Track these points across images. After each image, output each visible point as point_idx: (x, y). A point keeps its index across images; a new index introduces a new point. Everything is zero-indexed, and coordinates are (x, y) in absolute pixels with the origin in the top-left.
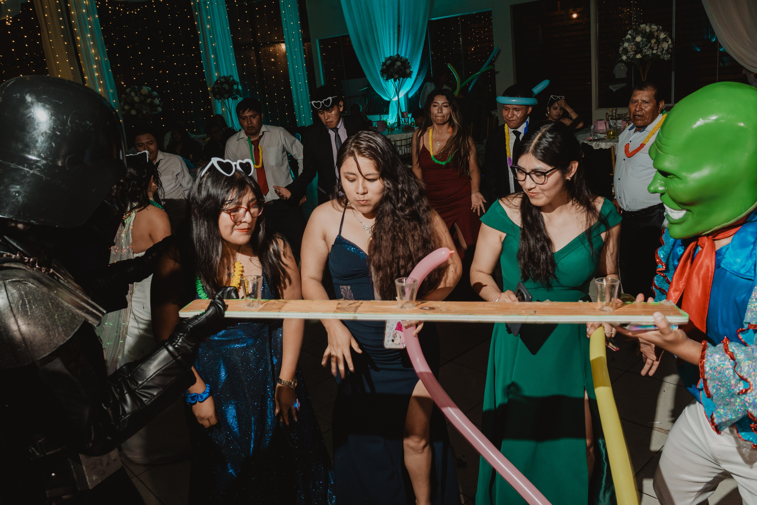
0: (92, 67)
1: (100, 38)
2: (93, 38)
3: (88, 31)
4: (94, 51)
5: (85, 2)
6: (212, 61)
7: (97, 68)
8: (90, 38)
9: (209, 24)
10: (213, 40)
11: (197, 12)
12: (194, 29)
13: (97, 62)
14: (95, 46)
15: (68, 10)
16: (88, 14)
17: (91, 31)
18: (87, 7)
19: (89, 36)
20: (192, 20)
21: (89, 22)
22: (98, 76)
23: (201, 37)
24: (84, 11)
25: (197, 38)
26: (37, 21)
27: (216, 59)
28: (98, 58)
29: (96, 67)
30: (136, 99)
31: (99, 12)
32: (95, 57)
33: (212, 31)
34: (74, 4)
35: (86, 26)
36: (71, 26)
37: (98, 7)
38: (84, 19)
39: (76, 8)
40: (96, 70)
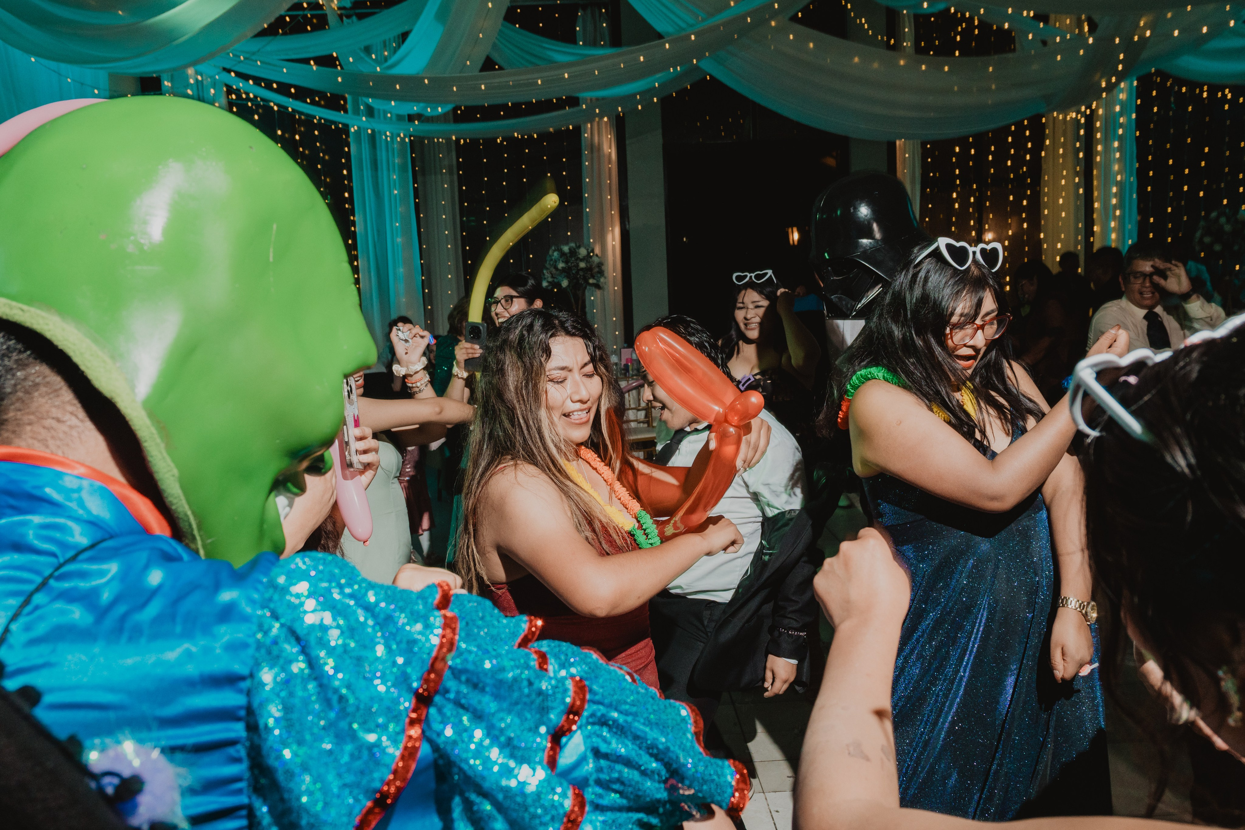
1: (1132, 149)
2: (1120, 149)
3: (1116, 138)
4: (1119, 167)
5: (1121, 96)
7: (1116, 192)
8: (1116, 149)
13: (1119, 184)
14: (1121, 160)
16: (1121, 114)
17: (1121, 139)
18: (1123, 104)
19: (1116, 144)
21: (1121, 126)
24: (1118, 109)
28: (1122, 178)
29: (1115, 190)
30: (1228, 228)
31: (1138, 109)
32: (1117, 176)
35: (1115, 131)
37: (1139, 102)
38: (1115, 122)
39: (1106, 105)
40: (1115, 195)
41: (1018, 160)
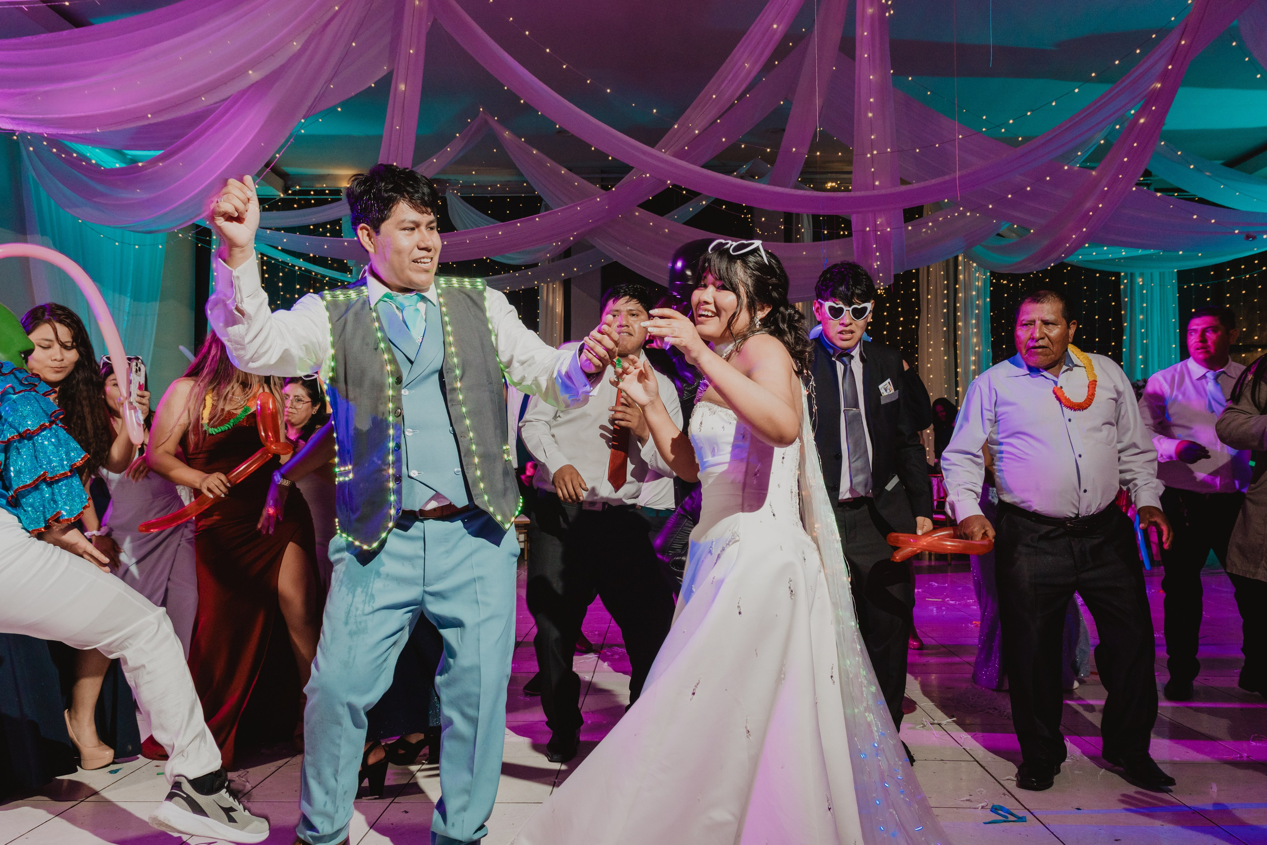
0: (969, 359)
1: (987, 326)
2: (977, 326)
3: (974, 316)
4: (977, 340)
5: (977, 283)
6: (1139, 362)
7: (975, 360)
8: (974, 327)
9: (1142, 313)
10: (1144, 336)
11: (1126, 297)
12: (1119, 320)
13: (977, 354)
14: (977, 334)
15: (956, 291)
16: (978, 297)
17: (978, 317)
18: (978, 290)
19: (974, 321)
20: (1119, 307)
21: (978, 307)
22: (975, 369)
23: (1127, 331)
24: (974, 293)
25: (1120, 331)
26: (918, 303)
27: (1145, 361)
28: (979, 349)
29: (974, 358)
31: (992, 295)
32: (975, 347)
33: (1145, 324)
34: (963, 284)
35: (972, 312)
36: (955, 309)
37: (992, 289)
38: (972, 303)
39: (965, 289)
40: (975, 363)
41: (892, 330)
